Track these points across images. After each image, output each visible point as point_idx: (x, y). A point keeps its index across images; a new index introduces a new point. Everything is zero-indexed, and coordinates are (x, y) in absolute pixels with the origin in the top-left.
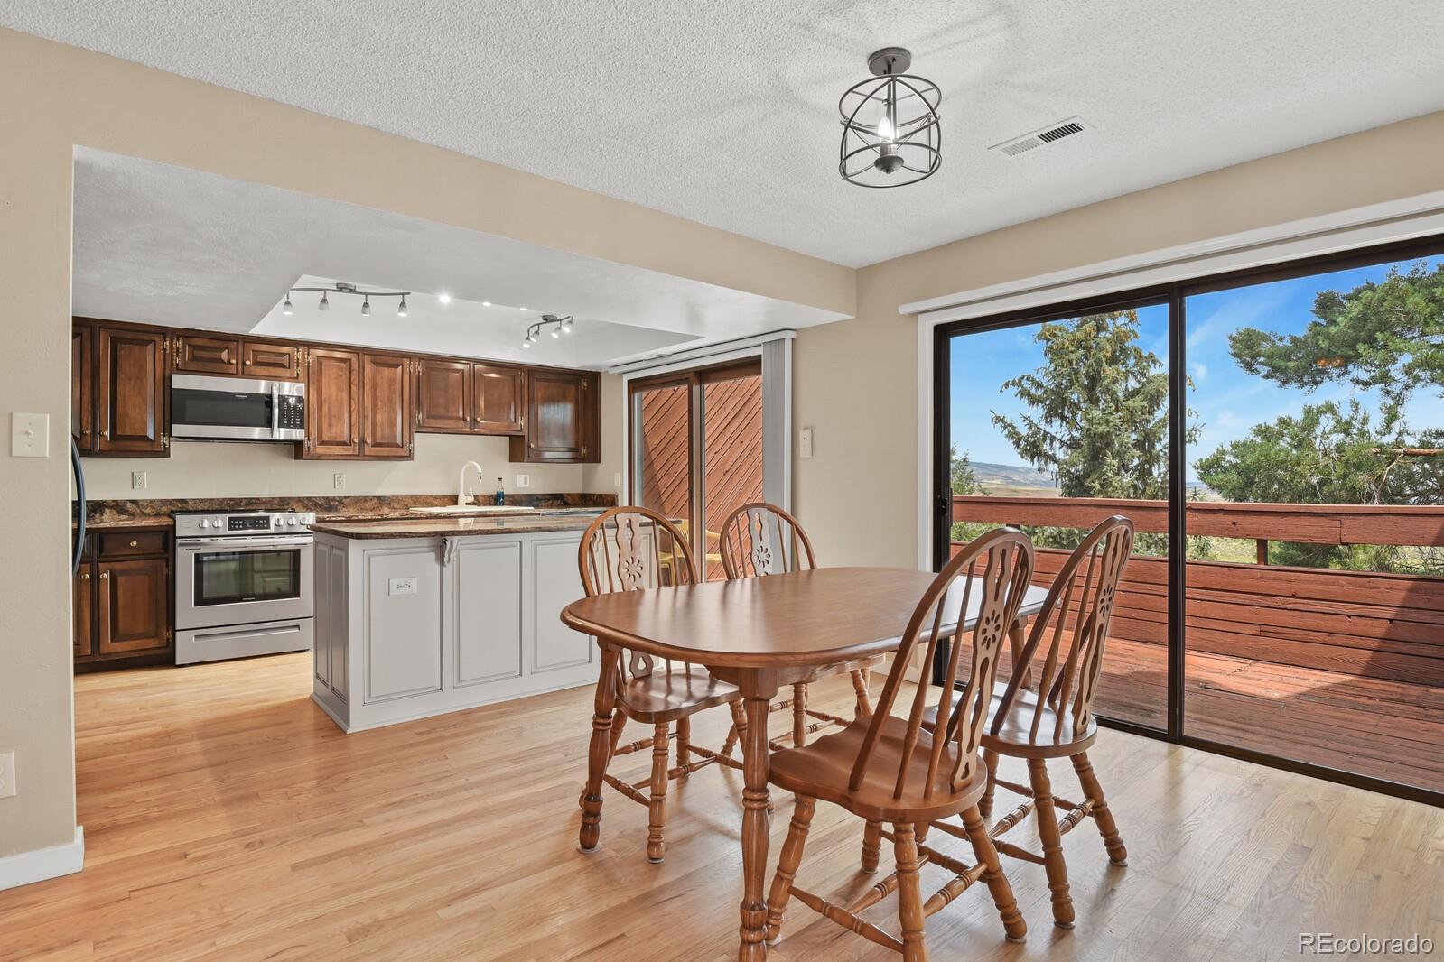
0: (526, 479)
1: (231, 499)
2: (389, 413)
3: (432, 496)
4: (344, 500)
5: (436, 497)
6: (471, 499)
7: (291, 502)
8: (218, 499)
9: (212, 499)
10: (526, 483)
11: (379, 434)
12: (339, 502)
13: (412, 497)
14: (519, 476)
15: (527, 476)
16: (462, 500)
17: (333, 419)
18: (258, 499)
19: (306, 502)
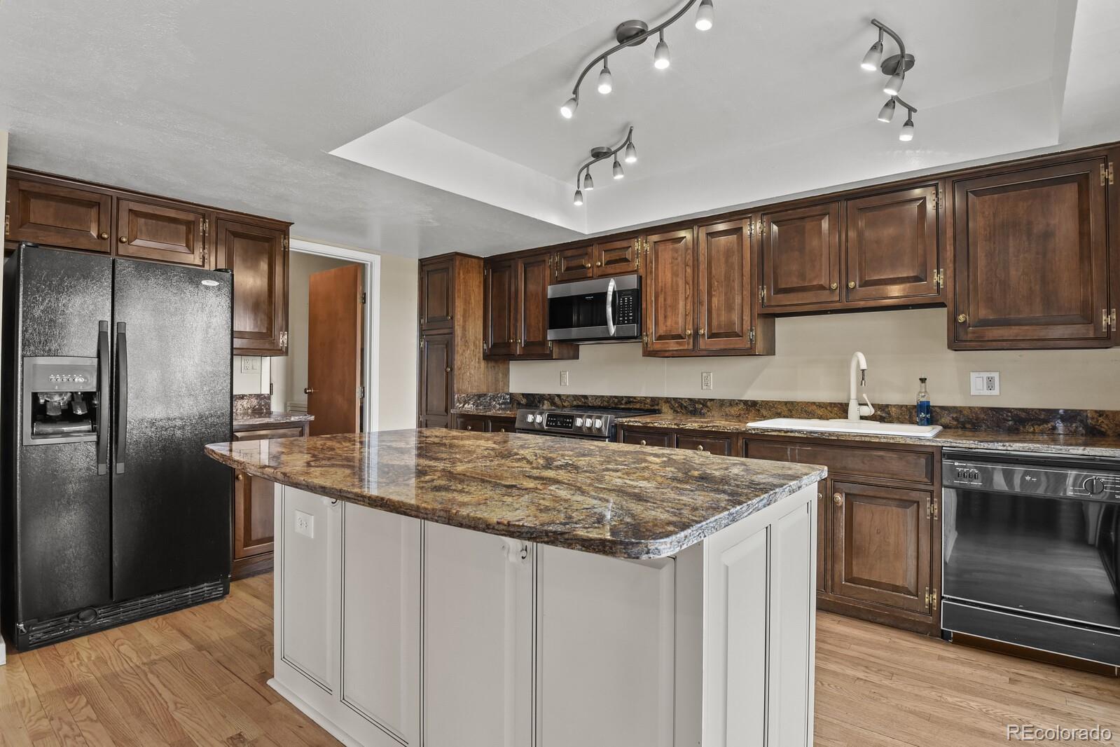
0: (990, 380)
1: (616, 397)
2: (726, 294)
3: (814, 403)
4: (709, 404)
5: (820, 405)
6: (868, 411)
7: (660, 401)
8: (607, 396)
9: (603, 396)
10: (990, 387)
11: (715, 323)
12: (703, 405)
13: (786, 403)
14: (973, 375)
15: (996, 375)
16: (854, 410)
17: (669, 309)
18: (635, 398)
19: (673, 402)
